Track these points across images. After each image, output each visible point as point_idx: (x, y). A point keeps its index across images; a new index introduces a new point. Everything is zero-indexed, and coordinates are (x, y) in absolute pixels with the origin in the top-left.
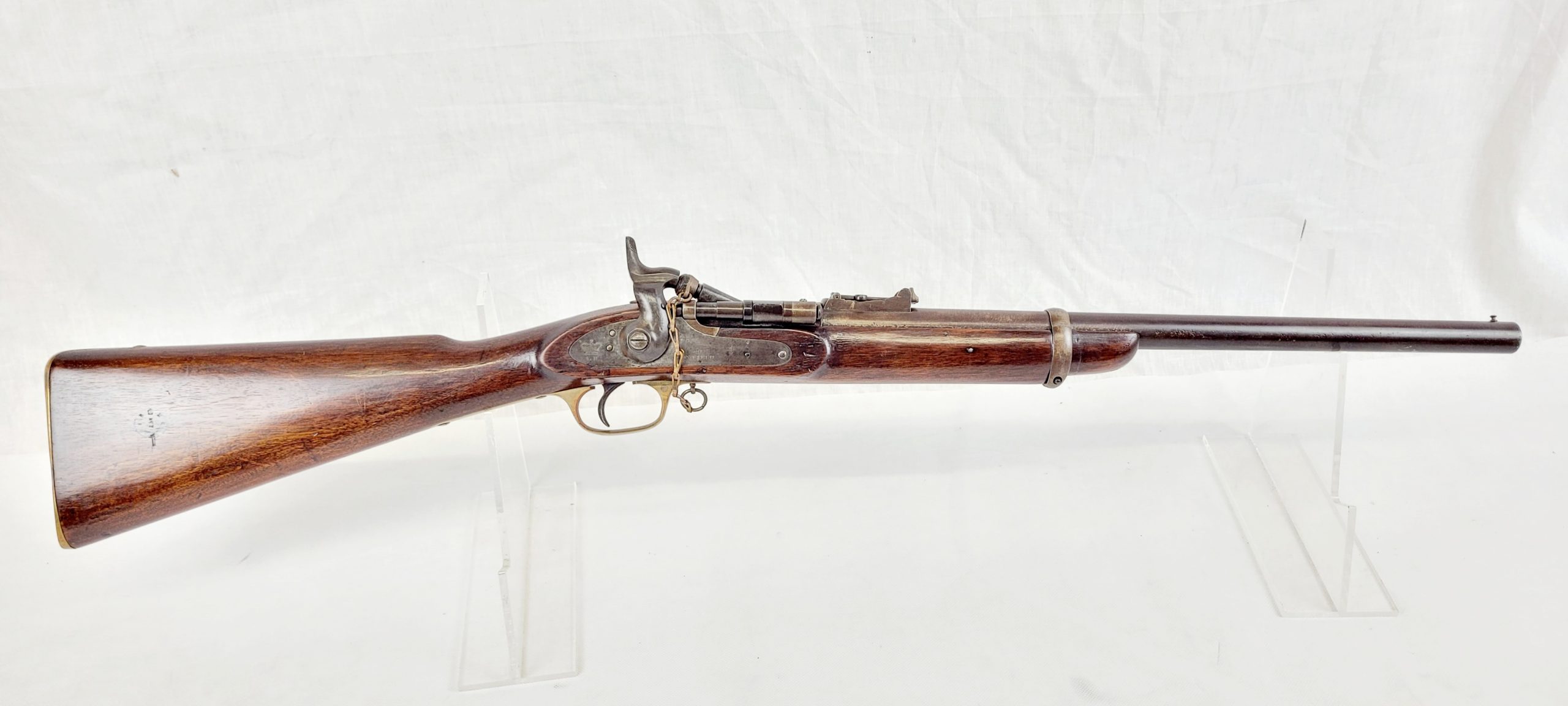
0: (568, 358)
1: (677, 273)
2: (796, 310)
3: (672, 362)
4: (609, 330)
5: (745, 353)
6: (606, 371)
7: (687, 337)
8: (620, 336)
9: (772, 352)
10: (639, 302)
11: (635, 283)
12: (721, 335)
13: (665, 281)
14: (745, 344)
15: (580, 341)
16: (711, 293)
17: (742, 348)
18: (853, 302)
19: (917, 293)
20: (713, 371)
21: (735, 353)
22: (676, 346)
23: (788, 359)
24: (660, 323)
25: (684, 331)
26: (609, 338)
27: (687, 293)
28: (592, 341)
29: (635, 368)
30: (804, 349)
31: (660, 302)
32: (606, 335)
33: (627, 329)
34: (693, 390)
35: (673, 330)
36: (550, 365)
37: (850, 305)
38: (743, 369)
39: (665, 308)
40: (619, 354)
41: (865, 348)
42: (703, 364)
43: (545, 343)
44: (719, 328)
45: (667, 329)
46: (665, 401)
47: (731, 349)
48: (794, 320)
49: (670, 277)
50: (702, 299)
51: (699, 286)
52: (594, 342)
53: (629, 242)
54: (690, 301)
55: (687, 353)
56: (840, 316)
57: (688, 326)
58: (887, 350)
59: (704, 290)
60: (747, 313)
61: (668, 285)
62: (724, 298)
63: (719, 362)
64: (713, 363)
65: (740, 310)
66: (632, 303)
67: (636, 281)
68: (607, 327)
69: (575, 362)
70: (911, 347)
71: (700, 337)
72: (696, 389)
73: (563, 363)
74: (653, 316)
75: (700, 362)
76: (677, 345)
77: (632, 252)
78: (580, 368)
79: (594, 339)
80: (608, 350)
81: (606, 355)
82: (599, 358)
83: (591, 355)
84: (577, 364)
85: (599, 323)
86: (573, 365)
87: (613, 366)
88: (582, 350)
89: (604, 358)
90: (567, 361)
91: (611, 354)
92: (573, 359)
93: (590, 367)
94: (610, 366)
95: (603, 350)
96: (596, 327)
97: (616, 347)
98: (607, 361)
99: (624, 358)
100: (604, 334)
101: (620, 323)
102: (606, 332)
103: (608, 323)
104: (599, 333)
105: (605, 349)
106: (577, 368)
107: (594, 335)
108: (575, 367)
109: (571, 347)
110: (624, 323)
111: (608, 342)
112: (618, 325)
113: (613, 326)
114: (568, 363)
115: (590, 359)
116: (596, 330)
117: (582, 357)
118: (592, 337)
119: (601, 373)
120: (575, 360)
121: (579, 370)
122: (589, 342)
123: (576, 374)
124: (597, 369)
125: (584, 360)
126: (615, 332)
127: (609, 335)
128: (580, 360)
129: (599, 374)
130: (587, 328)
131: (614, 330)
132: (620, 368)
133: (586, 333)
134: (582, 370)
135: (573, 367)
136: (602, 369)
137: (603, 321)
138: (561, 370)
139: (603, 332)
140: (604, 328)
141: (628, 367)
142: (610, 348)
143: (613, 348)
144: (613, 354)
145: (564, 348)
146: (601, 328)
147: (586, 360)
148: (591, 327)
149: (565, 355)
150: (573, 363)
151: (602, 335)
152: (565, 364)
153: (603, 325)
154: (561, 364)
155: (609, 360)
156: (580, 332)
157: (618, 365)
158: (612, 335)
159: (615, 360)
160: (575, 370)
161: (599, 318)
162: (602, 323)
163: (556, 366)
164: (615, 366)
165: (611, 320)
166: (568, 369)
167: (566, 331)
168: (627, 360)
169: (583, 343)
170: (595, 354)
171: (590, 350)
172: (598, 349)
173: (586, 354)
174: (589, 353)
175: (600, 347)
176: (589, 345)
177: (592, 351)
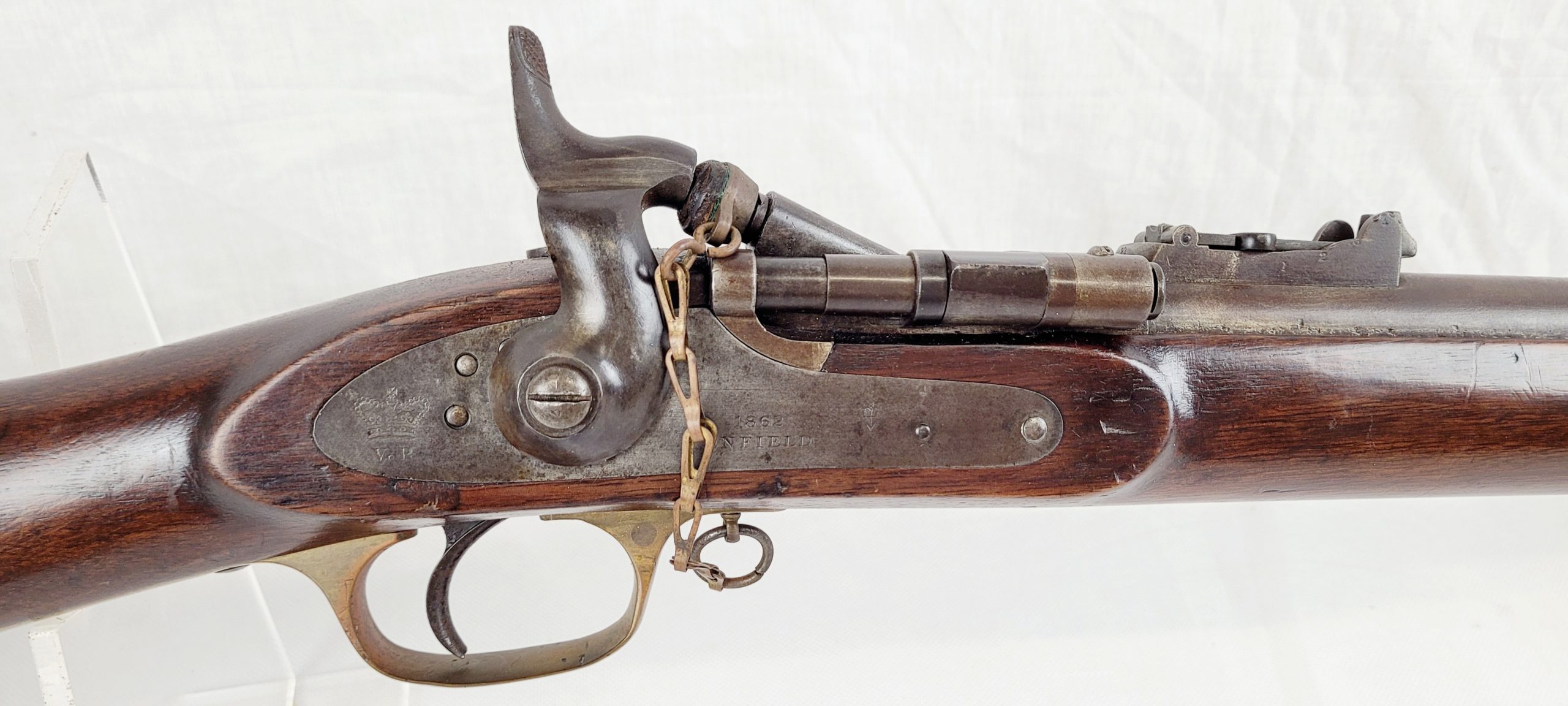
0: (308, 452)
1: (687, 155)
2: (1093, 283)
3: (675, 462)
4: (453, 356)
5: (913, 426)
6: (445, 495)
7: (724, 377)
8: (493, 376)
9: (1001, 421)
10: (558, 255)
11: (543, 191)
12: (833, 365)
13: (649, 183)
14: (915, 398)
15: (352, 395)
16: (800, 225)
17: (904, 410)
18: (1235, 255)
19: (1413, 226)
20: (811, 488)
21: (882, 428)
22: (687, 410)
23: (1052, 442)
24: (633, 332)
25: (717, 357)
26: (453, 381)
27: (725, 224)
28: (392, 392)
29: (549, 483)
30: (1102, 409)
31: (630, 256)
32: (445, 371)
33: (518, 351)
34: (732, 530)
35: (679, 356)
36: (245, 478)
37: (1223, 267)
38: (910, 480)
39: (650, 280)
40: (492, 437)
41: (1286, 404)
42: (777, 463)
43: (228, 394)
44: (828, 346)
45: (656, 351)
46: (645, 574)
47: (870, 412)
48: (1079, 316)
49: (660, 173)
50: (771, 244)
51: (759, 202)
52: (402, 396)
53: (520, 46)
54: (737, 253)
55: (725, 434)
56: (1199, 298)
57: (727, 339)
58: (1350, 408)
59: (776, 214)
60: (934, 296)
61: (658, 197)
62: (846, 245)
63: (828, 459)
64: (808, 460)
65: (903, 285)
66: (533, 254)
67: (549, 184)
68: (448, 344)
69: (336, 468)
70: (1417, 400)
71: (768, 374)
72: (741, 526)
73: (289, 471)
74: (609, 309)
75: (768, 458)
76: (692, 410)
77: (531, 81)
78: (354, 488)
79: (400, 388)
80: (450, 425)
81: (443, 443)
82: (421, 453)
83: (391, 444)
84: (341, 472)
85: (420, 331)
86: (328, 475)
87: (468, 477)
88: (358, 424)
89: (435, 452)
90: (304, 463)
91: (463, 438)
92: (327, 458)
93: (387, 484)
94: (460, 477)
95: (436, 424)
96: (406, 343)
97: (479, 413)
98: (448, 462)
99: (508, 451)
100: (435, 367)
101: (491, 328)
102: (444, 359)
103: (449, 330)
104: (420, 364)
105: (442, 422)
106: (340, 487)
107: (399, 371)
108: (334, 484)
109: (320, 414)
110: (508, 330)
111: (452, 396)
112: (484, 337)
113: (468, 341)
114: (308, 469)
115: (387, 457)
116: (408, 354)
117: (357, 451)
118: (393, 380)
119: (429, 502)
120: (334, 459)
121: (348, 493)
122: (384, 397)
123: (339, 509)
124: (415, 489)
125: (366, 458)
126: (474, 362)
127: (455, 372)
128: (352, 460)
129: (421, 508)
130: (377, 349)
131: (470, 355)
132: (494, 484)
133: (372, 367)
134: (359, 495)
135: (327, 486)
136: (431, 489)
137: (431, 323)
138: (283, 496)
139: (430, 360)
140: (435, 345)
141: (522, 481)
142: (457, 415)
143: (467, 416)
144: (470, 437)
145: (292, 419)
146: (423, 349)
147: (375, 459)
148: (388, 344)
149: (298, 442)
150: (327, 470)
151: (429, 370)
152: (299, 475)
153: (434, 338)
154: (282, 475)
155: (454, 456)
156: (352, 362)
157: (487, 476)
158: (465, 373)
159: (475, 456)
160: (333, 494)
161: (416, 311)
162: (431, 331)
163: (264, 483)
164: (477, 477)
165: (460, 319)
166: (308, 492)
167: (300, 359)
168: (520, 458)
169: (364, 400)
170: (407, 434)
171: (386, 425)
172: (414, 422)
173: (371, 439)
174: (383, 437)
175: (422, 415)
176: (384, 408)
177: (394, 430)
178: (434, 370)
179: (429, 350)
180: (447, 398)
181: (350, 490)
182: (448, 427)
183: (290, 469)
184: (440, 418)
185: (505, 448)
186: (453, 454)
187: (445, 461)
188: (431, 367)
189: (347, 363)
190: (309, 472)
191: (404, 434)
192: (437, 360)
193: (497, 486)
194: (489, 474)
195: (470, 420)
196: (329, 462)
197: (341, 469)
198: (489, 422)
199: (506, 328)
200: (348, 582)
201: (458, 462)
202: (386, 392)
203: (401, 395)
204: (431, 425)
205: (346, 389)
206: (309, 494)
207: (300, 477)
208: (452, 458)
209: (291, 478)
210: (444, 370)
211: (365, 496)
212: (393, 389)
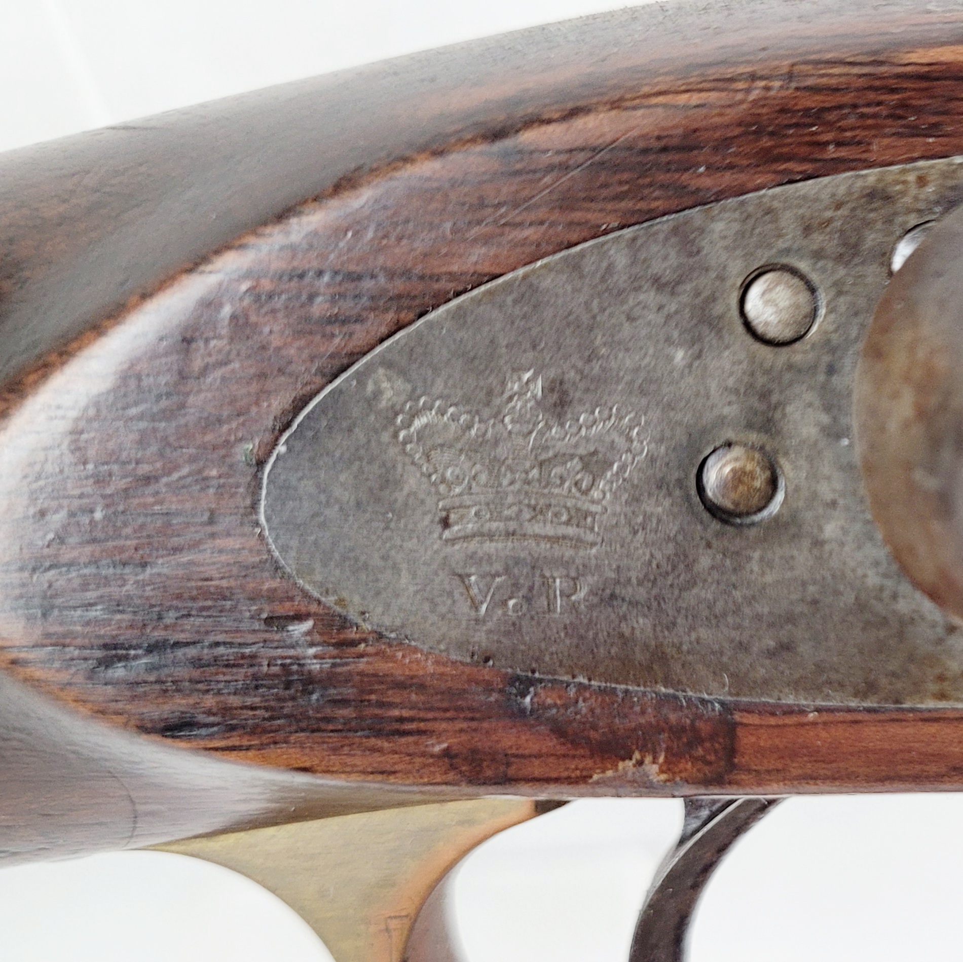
4: (737, 271)
6: (689, 734)
15: (389, 389)
26: (731, 359)
32: (704, 320)
40: (852, 555)
52: (559, 403)
68: (719, 226)
69: (336, 628)
73: (187, 629)
78: (393, 696)
79: (552, 373)
80: (713, 510)
81: (689, 568)
82: (613, 596)
83: (517, 561)
84: (353, 643)
85: (625, 176)
86: (312, 651)
87: (766, 684)
88: (406, 491)
89: (659, 598)
90: (233, 609)
91: (756, 555)
92: (306, 595)
93: (501, 691)
94: (739, 682)
95: (667, 503)
96: (577, 216)
97: (813, 476)
98: (703, 633)
99: (902, 606)
100: (673, 307)
101: (871, 180)
102: (706, 282)
103: (728, 179)
104: (620, 295)
105: (688, 498)
106: (349, 692)
107: (548, 313)
108: (330, 679)
109: (281, 448)
110: (930, 189)
111: (726, 410)
112: (844, 211)
113: (789, 222)
114: (245, 626)
115: (504, 603)
116: (582, 254)
117: (405, 578)
118: (527, 345)
119: (637, 755)
120: (330, 600)
121: (378, 711)
122: (497, 401)
123: (349, 760)
124: (592, 710)
125: (434, 604)
126: (803, 297)
127: (740, 329)
128: (387, 606)
129: (610, 773)
130: (475, 231)
131: (794, 272)
132: (849, 710)
133: (458, 294)
134: (411, 720)
135: (309, 682)
136: (643, 712)
137: (665, 149)
138: (167, 707)
139: (658, 283)
140: (675, 231)
141: (942, 704)
142: (739, 477)
143: (773, 483)
144: (779, 551)
145: (192, 460)
146: (634, 239)
147: (463, 607)
148: (514, 215)
149: (213, 536)
150: (309, 633)
151: (651, 317)
152: (217, 644)
153: (674, 203)
154: (165, 642)
155: (724, 614)
156: (391, 275)
157: (829, 683)
158: (773, 332)
159: (791, 619)
160: (328, 711)
161: (616, 105)
162: (662, 177)
163: (107, 663)
164: (796, 685)
165: (766, 142)
166: (249, 701)
167: (218, 252)
168: (940, 631)
169: (428, 407)
170: (571, 531)
171: (501, 495)
172: (596, 494)
173: (453, 541)
174: (491, 536)
175: (623, 468)
176: (496, 442)
177: (527, 515)
178: (669, 317)
179: (654, 248)
180: (708, 417)
181: (381, 705)
182: (706, 516)
183: (188, 623)
184: (680, 483)
185: (895, 597)
186: (720, 606)
187: (692, 628)
188: (660, 308)
189: (373, 276)
190: (250, 638)
191: (562, 530)
192: (678, 283)
193: (859, 717)
194: (834, 676)
195: (780, 497)
196: (313, 608)
197: (352, 634)
198: (847, 509)
199: (922, 181)
200: (393, 924)
201: (734, 634)
202: (503, 383)
203: (555, 397)
204: (649, 506)
205: (369, 369)
206: (253, 708)
207: (221, 650)
208: (716, 619)
209: (192, 652)
210: (701, 321)
211: (429, 726)
212: (527, 376)
